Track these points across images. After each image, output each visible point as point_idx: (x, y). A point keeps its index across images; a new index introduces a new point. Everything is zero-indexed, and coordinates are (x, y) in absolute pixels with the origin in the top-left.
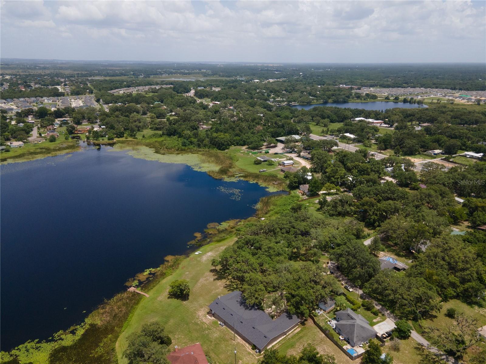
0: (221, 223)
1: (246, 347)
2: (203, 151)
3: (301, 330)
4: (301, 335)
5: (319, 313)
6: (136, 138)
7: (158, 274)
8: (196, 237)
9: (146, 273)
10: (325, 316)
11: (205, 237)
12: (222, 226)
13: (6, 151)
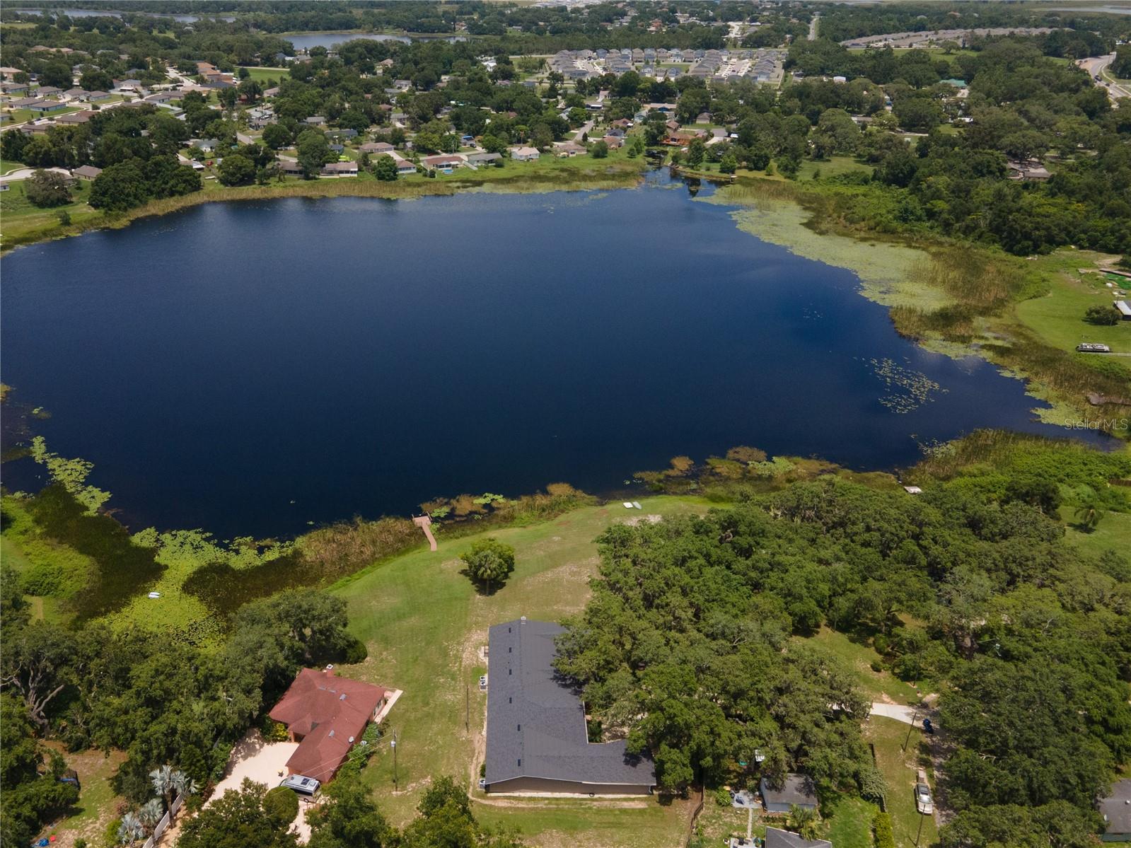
0: (774, 458)
1: (475, 761)
2: (952, 245)
3: (642, 811)
4: (625, 819)
5: (741, 802)
6: (794, 178)
7: (502, 512)
8: (671, 467)
9: (482, 501)
10: (746, 820)
11: (693, 475)
12: (770, 465)
13: (496, 166)
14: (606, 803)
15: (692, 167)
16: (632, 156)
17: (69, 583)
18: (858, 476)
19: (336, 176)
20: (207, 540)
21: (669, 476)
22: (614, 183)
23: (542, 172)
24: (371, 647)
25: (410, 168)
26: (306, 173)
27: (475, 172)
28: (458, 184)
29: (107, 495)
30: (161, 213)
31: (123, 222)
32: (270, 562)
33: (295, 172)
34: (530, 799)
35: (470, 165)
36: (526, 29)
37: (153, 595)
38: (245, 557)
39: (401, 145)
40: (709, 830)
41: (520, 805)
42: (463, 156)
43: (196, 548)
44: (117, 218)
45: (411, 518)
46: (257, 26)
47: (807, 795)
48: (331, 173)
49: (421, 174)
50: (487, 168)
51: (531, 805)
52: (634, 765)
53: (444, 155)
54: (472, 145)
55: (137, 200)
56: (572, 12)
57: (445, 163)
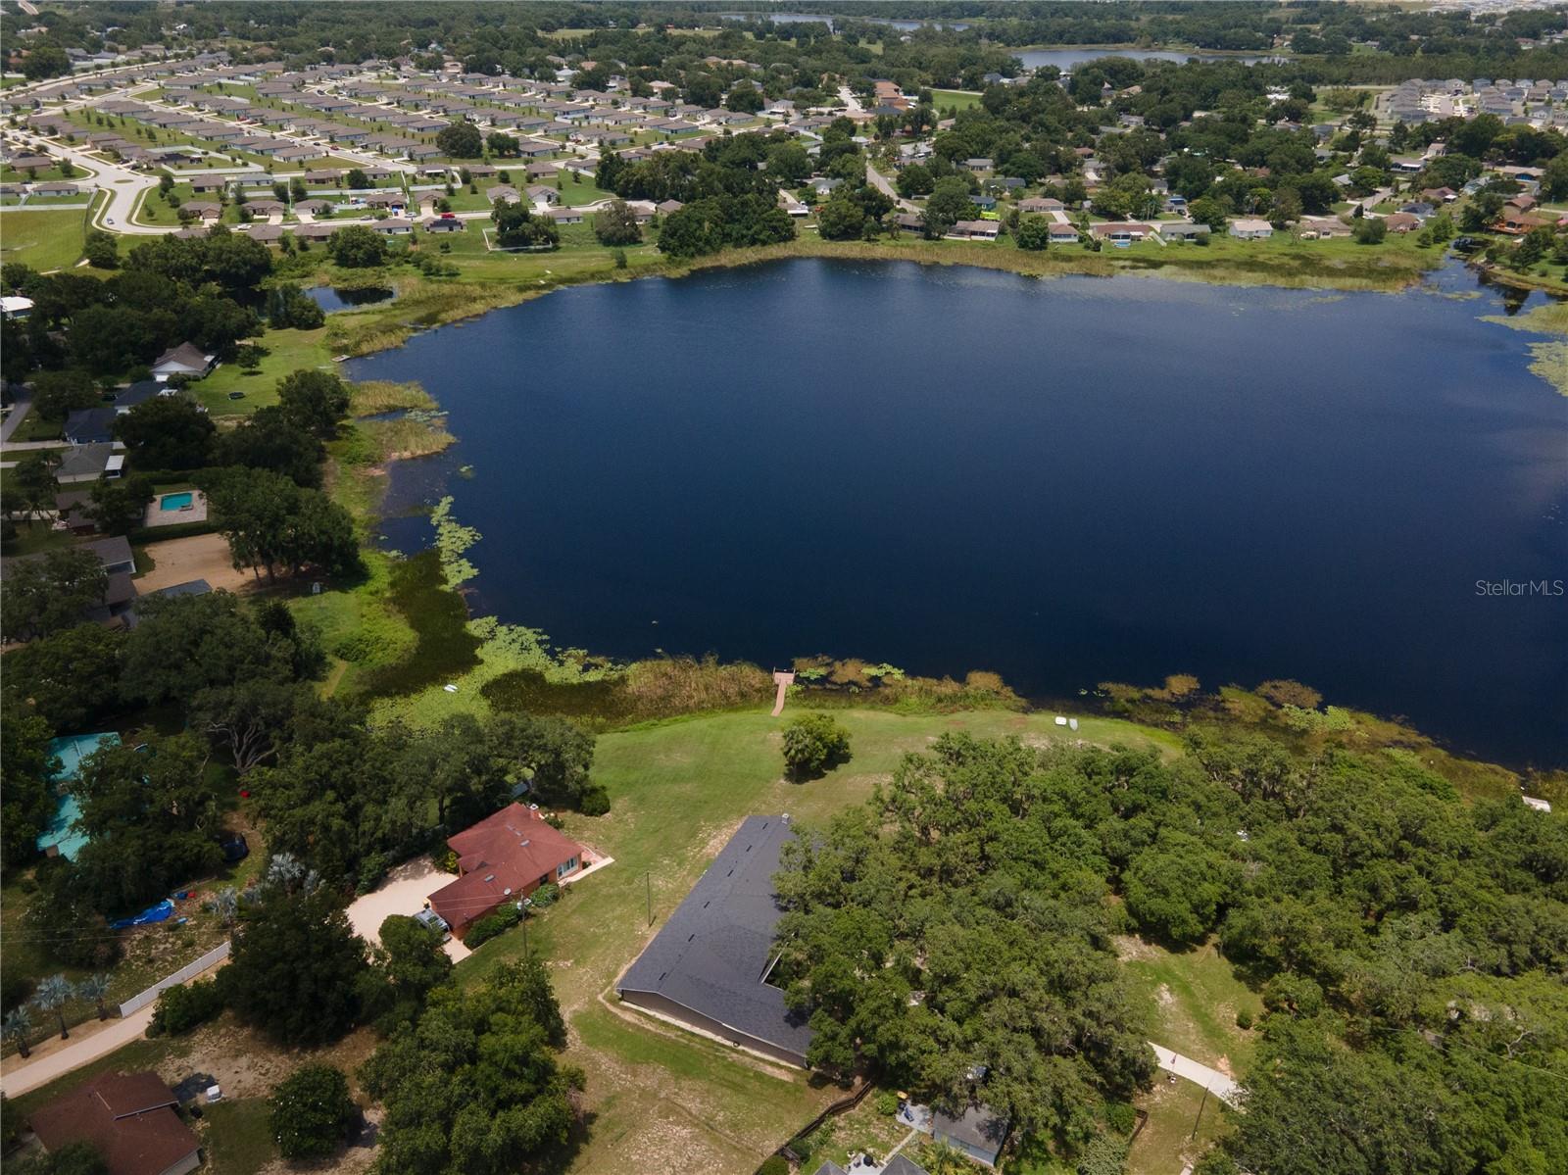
0: (1331, 707)
4: (753, 1085)
5: (910, 1117)
7: (887, 691)
8: (1162, 686)
9: (873, 671)
10: (898, 1141)
11: (1186, 704)
12: (1318, 716)
13: (1197, 243)
14: (747, 1059)
15: (1516, 270)
16: (1424, 243)
17: (380, 654)
18: (1451, 762)
19: (966, 239)
20: (540, 643)
21: (1150, 698)
22: (1365, 282)
23: (1261, 258)
24: (618, 805)
25: (1069, 236)
26: (928, 230)
27: (1162, 248)
28: (1128, 263)
29: (475, 572)
30: (729, 265)
31: (684, 271)
32: (588, 684)
33: (916, 229)
34: (664, 1023)
35: (1159, 239)
36: (1384, 46)
37: (450, 688)
38: (568, 671)
39: (1077, 204)
40: (842, 1134)
41: (648, 1027)
42: (1157, 225)
43: (525, 649)
44: (680, 264)
45: (771, 672)
46: (993, 36)
47: (989, 1138)
48: (962, 233)
49: (1082, 245)
50: (1181, 244)
51: (661, 1031)
52: (795, 1026)
53: (1132, 222)
54: (1180, 212)
55: (709, 245)
56: (1477, 21)
57: (1121, 233)
